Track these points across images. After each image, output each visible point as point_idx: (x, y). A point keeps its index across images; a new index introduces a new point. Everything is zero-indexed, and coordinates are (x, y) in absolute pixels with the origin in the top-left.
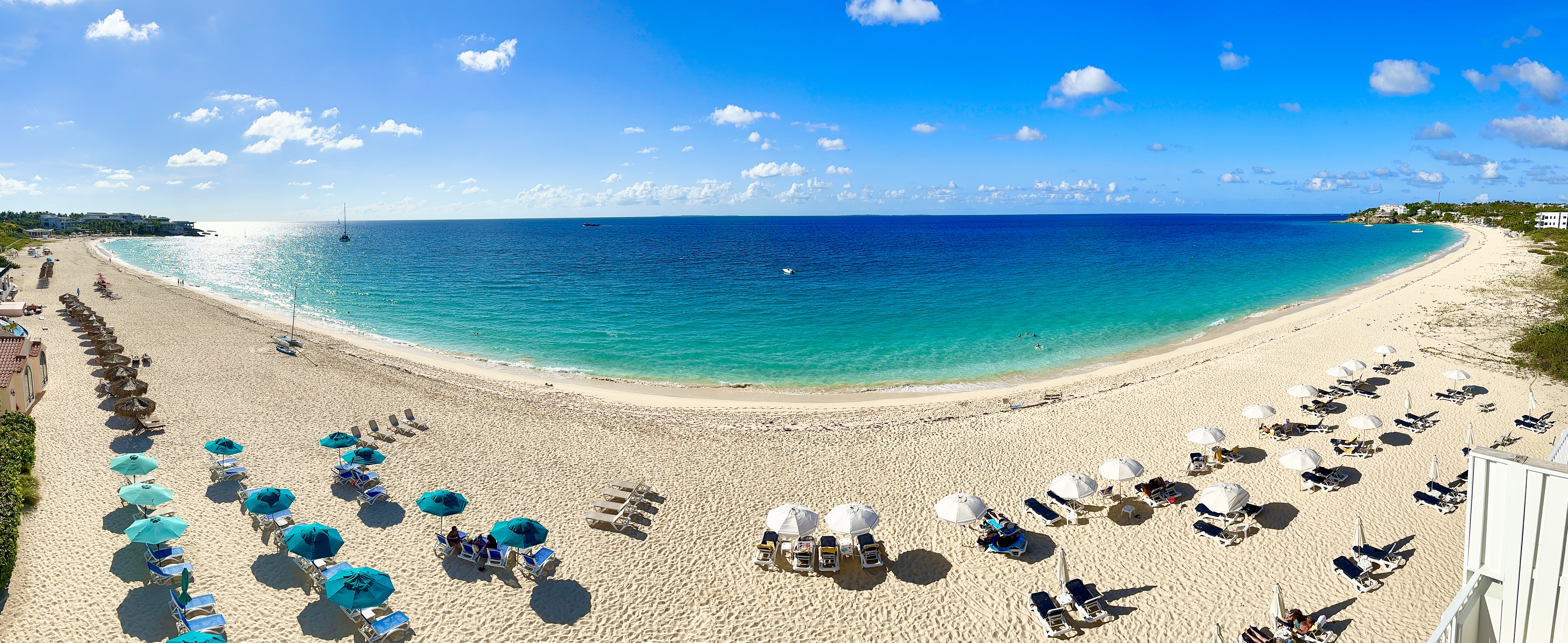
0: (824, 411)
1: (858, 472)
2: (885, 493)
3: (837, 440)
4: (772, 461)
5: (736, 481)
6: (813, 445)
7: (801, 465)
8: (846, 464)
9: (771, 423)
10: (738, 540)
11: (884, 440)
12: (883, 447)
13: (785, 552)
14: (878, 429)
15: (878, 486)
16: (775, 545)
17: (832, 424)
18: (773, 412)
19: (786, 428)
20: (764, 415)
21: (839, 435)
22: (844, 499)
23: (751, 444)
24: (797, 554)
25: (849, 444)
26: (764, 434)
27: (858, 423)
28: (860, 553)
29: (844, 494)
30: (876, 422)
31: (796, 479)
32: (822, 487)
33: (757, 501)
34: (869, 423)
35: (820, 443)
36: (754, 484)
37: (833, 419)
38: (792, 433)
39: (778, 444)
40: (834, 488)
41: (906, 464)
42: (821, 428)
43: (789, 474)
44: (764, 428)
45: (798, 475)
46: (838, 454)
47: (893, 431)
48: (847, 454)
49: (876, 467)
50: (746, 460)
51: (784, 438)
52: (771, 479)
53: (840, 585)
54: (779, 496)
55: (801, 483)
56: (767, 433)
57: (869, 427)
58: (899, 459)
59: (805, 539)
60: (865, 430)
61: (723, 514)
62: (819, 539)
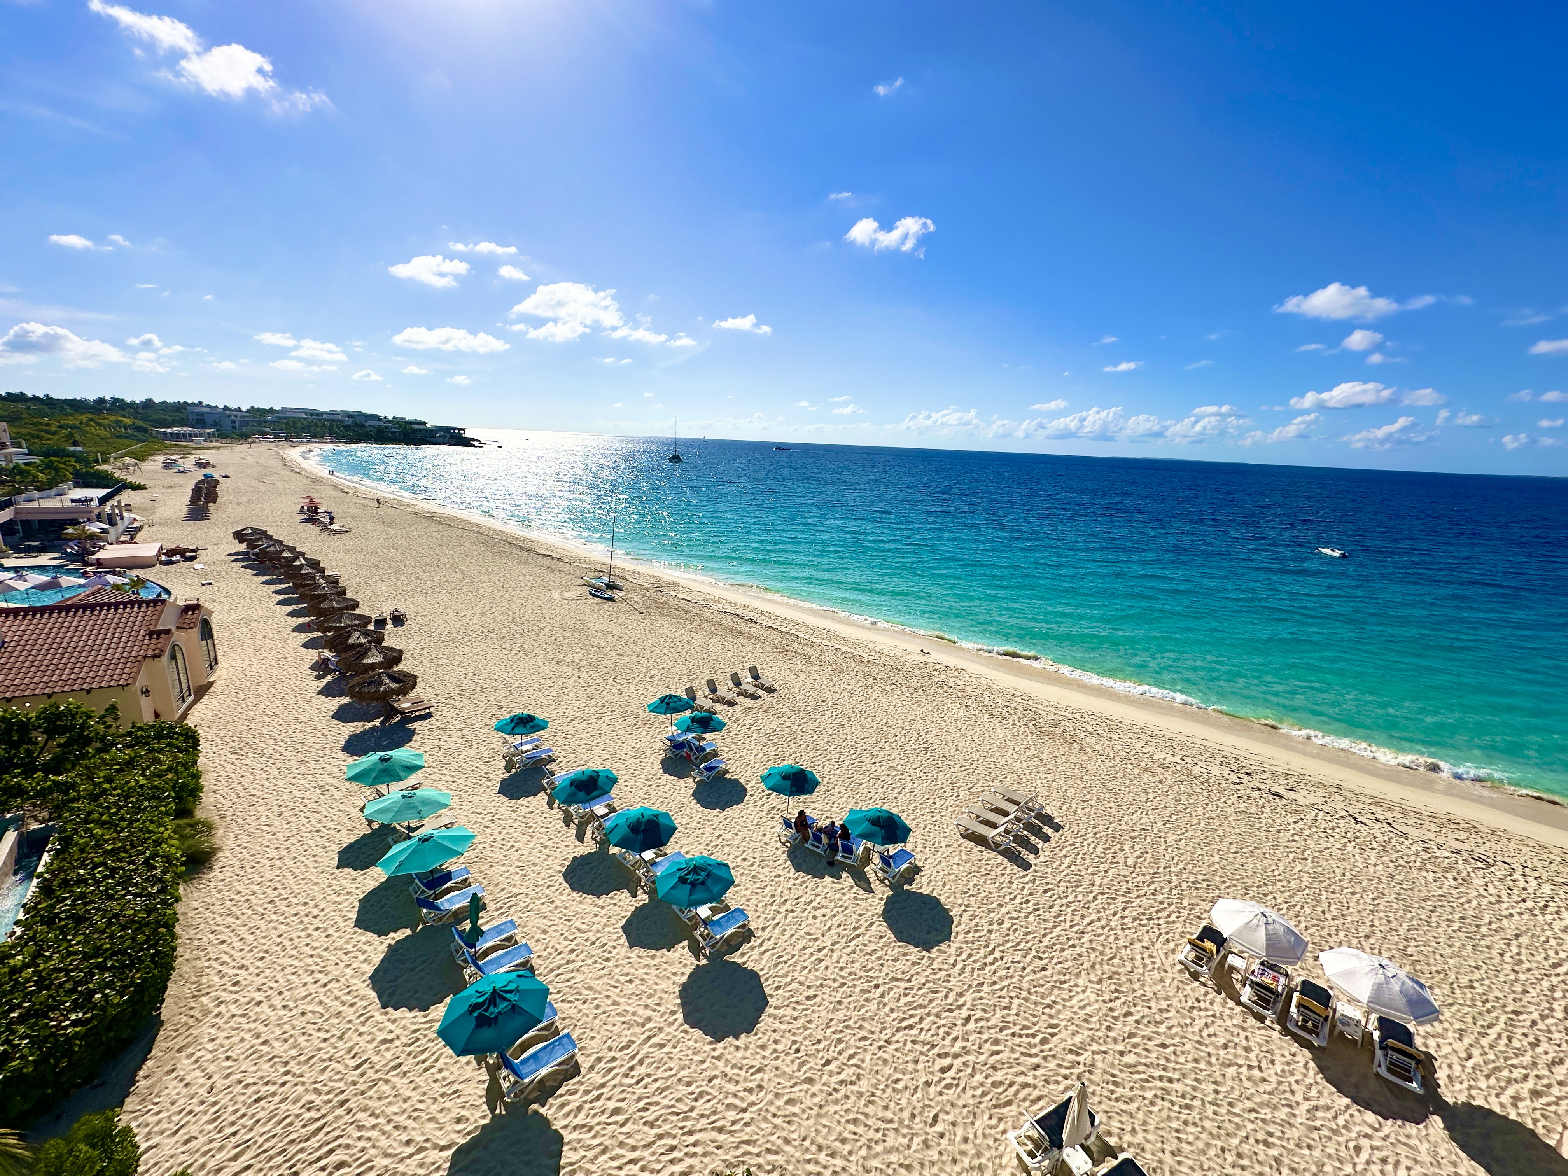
0: (1358, 790)
1: (1409, 915)
2: (1464, 981)
3: (1375, 845)
4: (1238, 831)
5: (1171, 838)
6: (1323, 835)
7: (1291, 856)
8: (1386, 892)
9: (1248, 774)
10: (1158, 918)
11: (1491, 889)
12: (1484, 902)
13: (1232, 969)
14: (1480, 865)
15: (1451, 961)
16: (1218, 951)
17: (1371, 816)
18: (1253, 760)
19: (1273, 790)
20: (1237, 759)
21: (1380, 838)
22: (1367, 945)
23: (1206, 794)
24: (1252, 982)
25: (1402, 862)
26: (1232, 786)
27: (1432, 836)
28: (1377, 1046)
29: (1367, 937)
30: (1477, 850)
31: (1276, 873)
32: (1325, 906)
33: (1200, 877)
34: (1458, 846)
35: (1337, 837)
36: (1199, 851)
37: (1374, 809)
38: (1284, 802)
39: (1254, 810)
40: (1349, 918)
41: (1538, 958)
42: (1344, 814)
43: (1265, 861)
44: (1234, 778)
45: (1282, 868)
46: (1371, 869)
47: (1522, 884)
48: (1392, 876)
49: (1456, 926)
50: (1194, 814)
51: (1267, 804)
52: (1231, 855)
53: (1321, 1069)
54: (1240, 886)
55: (1285, 883)
56: (1238, 787)
57: (1458, 852)
58: (1524, 940)
59: (1272, 967)
60: (1447, 854)
61: (1143, 875)
62: (1298, 980)
